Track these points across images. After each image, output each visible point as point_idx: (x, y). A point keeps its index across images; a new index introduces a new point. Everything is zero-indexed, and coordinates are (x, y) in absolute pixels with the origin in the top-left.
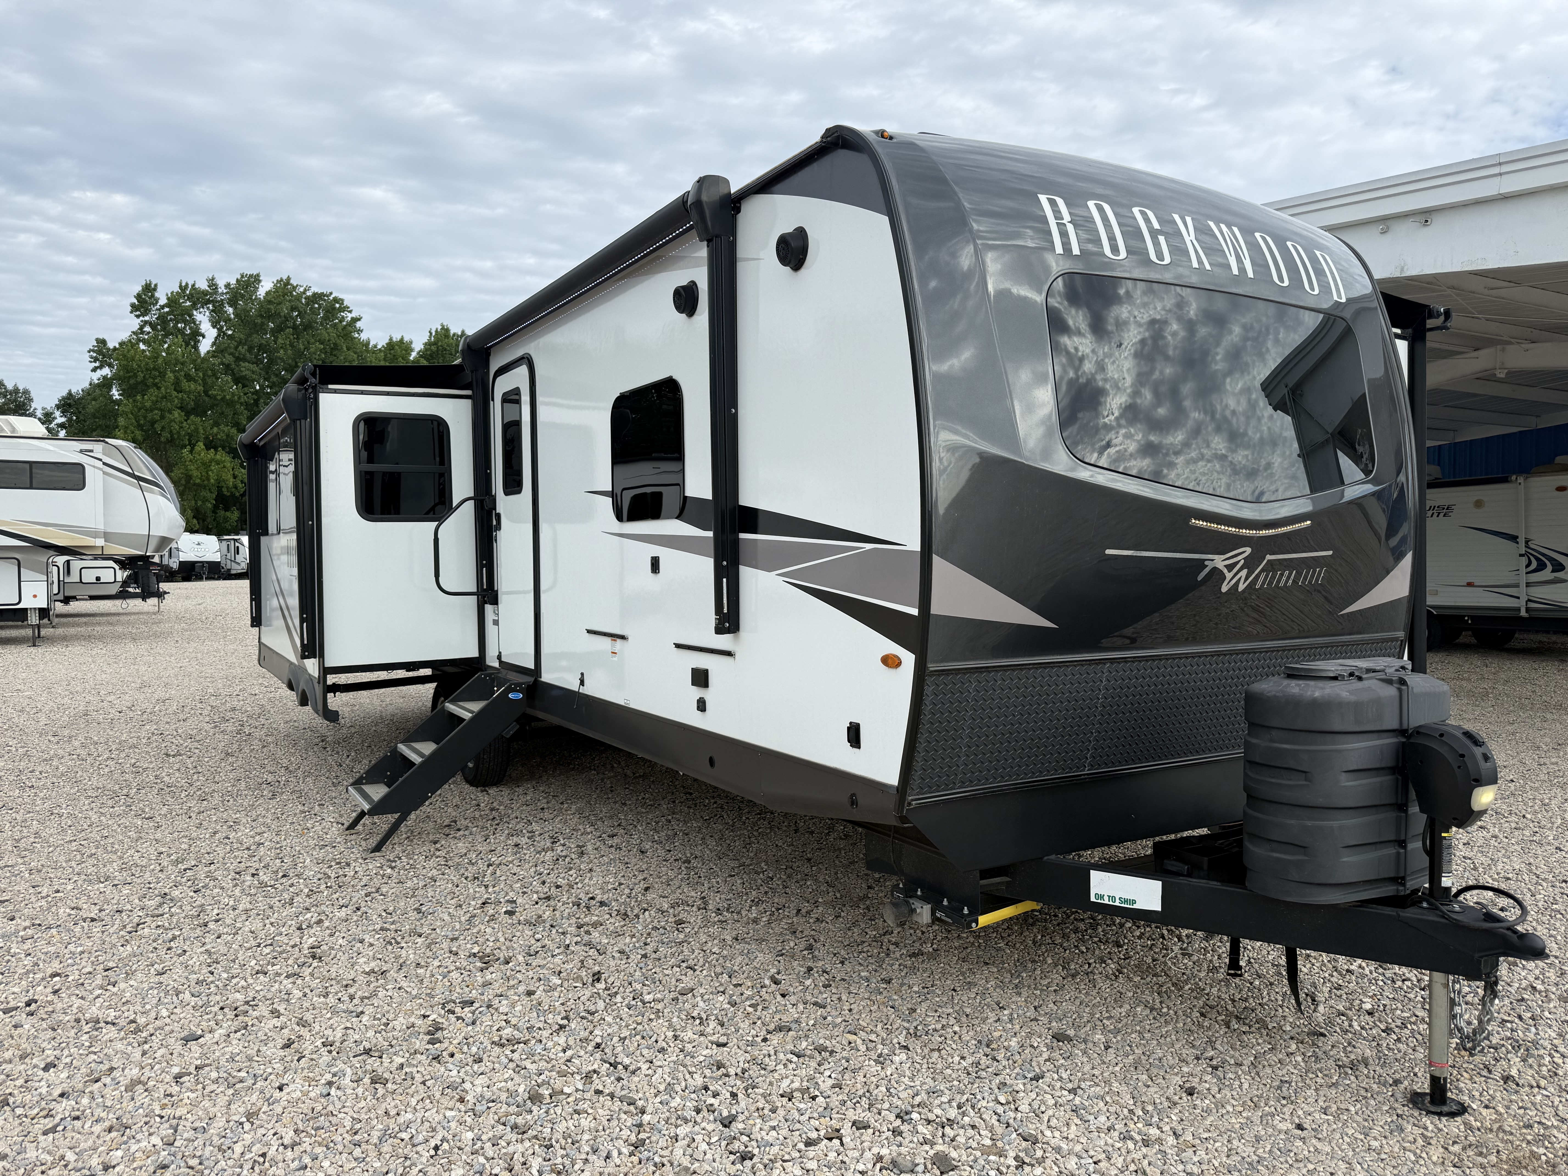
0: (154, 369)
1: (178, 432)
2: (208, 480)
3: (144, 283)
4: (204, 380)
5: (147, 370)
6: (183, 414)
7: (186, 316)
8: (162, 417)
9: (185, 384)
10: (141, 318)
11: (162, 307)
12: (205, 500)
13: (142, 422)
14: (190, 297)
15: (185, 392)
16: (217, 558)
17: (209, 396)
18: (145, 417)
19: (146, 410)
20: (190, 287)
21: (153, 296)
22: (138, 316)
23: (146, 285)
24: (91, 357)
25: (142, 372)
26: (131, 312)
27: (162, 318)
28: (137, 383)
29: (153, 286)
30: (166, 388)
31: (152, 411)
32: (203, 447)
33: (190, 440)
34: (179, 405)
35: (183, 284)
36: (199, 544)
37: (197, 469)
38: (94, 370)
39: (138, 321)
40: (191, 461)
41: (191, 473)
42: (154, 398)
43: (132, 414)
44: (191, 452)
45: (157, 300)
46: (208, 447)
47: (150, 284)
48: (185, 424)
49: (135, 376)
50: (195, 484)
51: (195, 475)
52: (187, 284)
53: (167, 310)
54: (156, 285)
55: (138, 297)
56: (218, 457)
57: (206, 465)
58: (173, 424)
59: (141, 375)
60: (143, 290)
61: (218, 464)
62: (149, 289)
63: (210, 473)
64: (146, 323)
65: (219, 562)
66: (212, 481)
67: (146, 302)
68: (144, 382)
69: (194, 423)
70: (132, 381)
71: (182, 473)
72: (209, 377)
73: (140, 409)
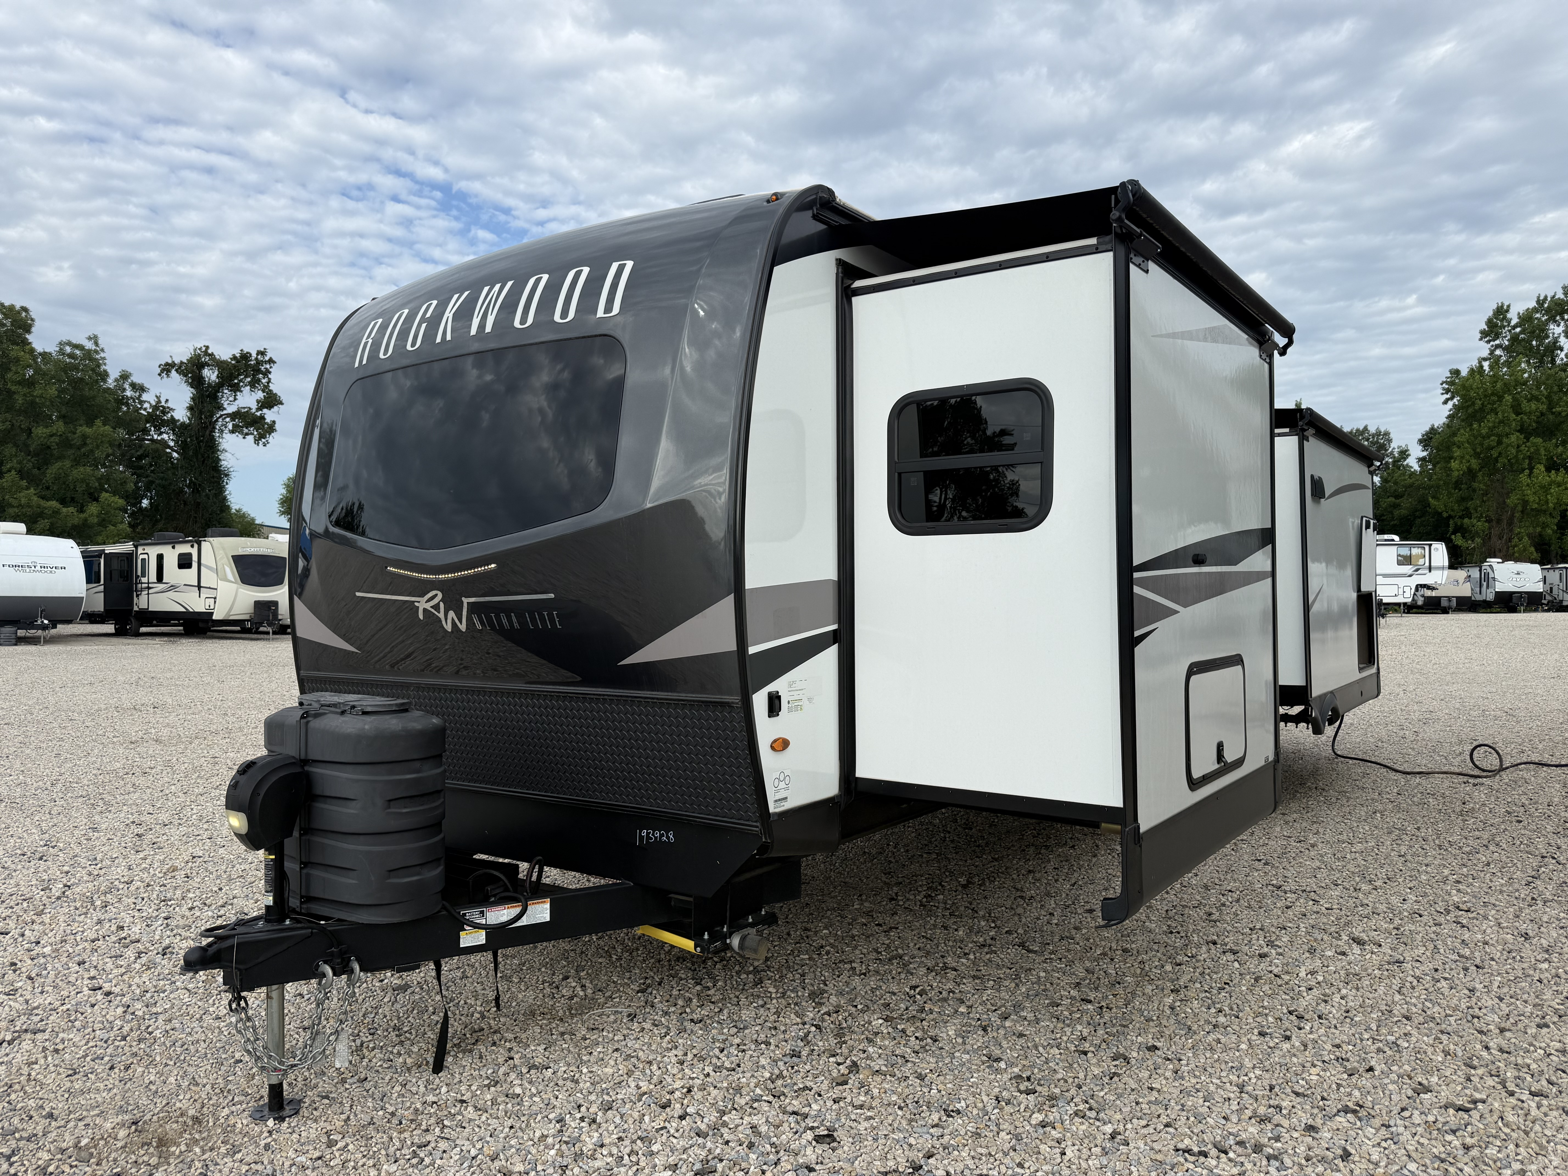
0: (1493, 394)
1: (1516, 456)
2: (1547, 502)
3: (1495, 307)
4: (1548, 397)
5: (1486, 396)
6: (1522, 437)
7: (1540, 331)
8: (1500, 443)
9: (1525, 406)
10: (1492, 343)
11: (1514, 327)
12: (1545, 526)
13: (1478, 450)
14: (1548, 311)
15: (1525, 414)
16: (1539, 588)
17: (1553, 413)
18: (1482, 444)
19: (1483, 437)
20: (1549, 299)
21: (1505, 318)
22: (1488, 342)
23: (1498, 308)
24: (1444, 389)
25: (1480, 400)
26: (1481, 339)
27: (1514, 339)
28: (1476, 411)
29: (1505, 307)
30: (1503, 412)
31: (1489, 438)
32: (1543, 469)
33: (1530, 464)
34: (1519, 428)
35: (1541, 298)
36: (1518, 574)
37: (1534, 493)
38: (1445, 402)
39: (1489, 346)
40: (1528, 485)
41: (1526, 498)
42: (1491, 425)
43: (1468, 443)
44: (1530, 475)
45: (1509, 322)
46: (1548, 469)
47: (1502, 306)
48: (1523, 448)
49: (1473, 404)
50: (1532, 510)
51: (1532, 499)
52: (1546, 298)
53: (1518, 330)
54: (1509, 306)
55: (1489, 322)
56: (1559, 479)
57: (1545, 489)
58: (1509, 448)
59: (1479, 402)
60: (1494, 314)
61: (1559, 486)
62: (1501, 312)
63: (1549, 497)
64: (1498, 346)
65: (1542, 593)
66: (1551, 505)
67: (1496, 325)
68: (1482, 409)
69: (1534, 444)
70: (1470, 410)
71: (1518, 499)
72: (1556, 393)
73: (1476, 438)
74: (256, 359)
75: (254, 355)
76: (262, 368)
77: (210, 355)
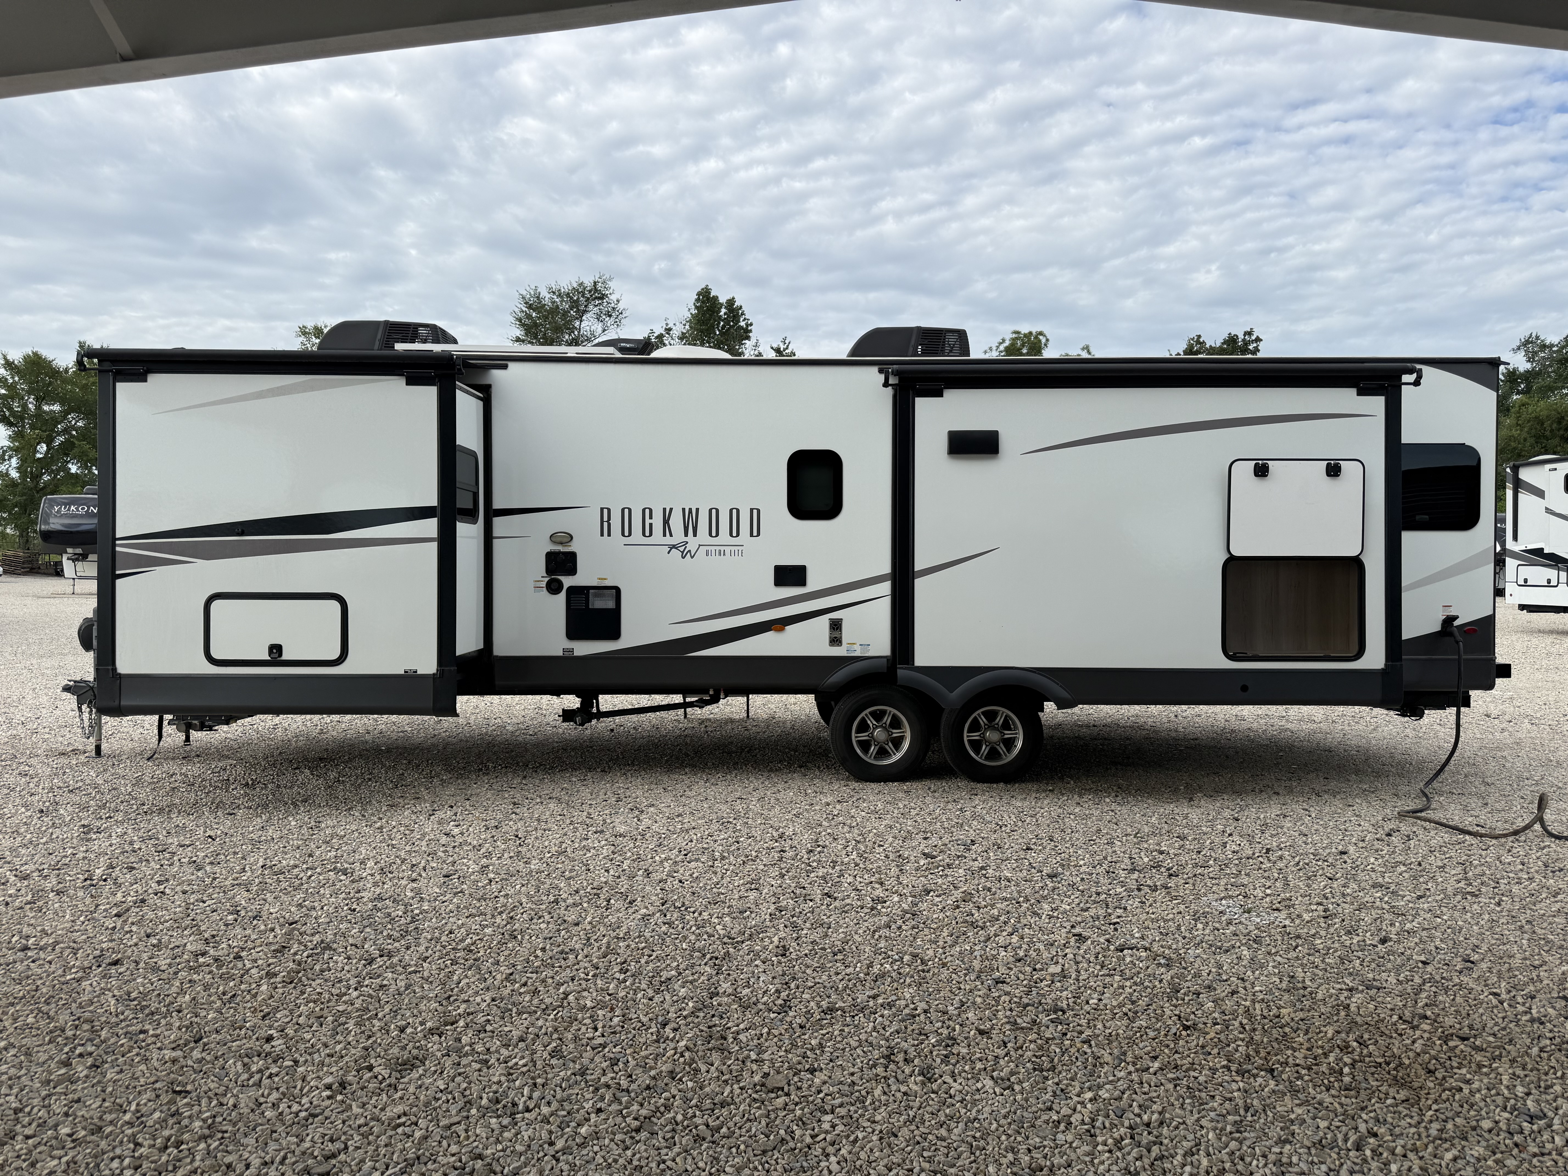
74: (1244, 340)
75: (1241, 337)
76: (1251, 347)
77: (1200, 343)
